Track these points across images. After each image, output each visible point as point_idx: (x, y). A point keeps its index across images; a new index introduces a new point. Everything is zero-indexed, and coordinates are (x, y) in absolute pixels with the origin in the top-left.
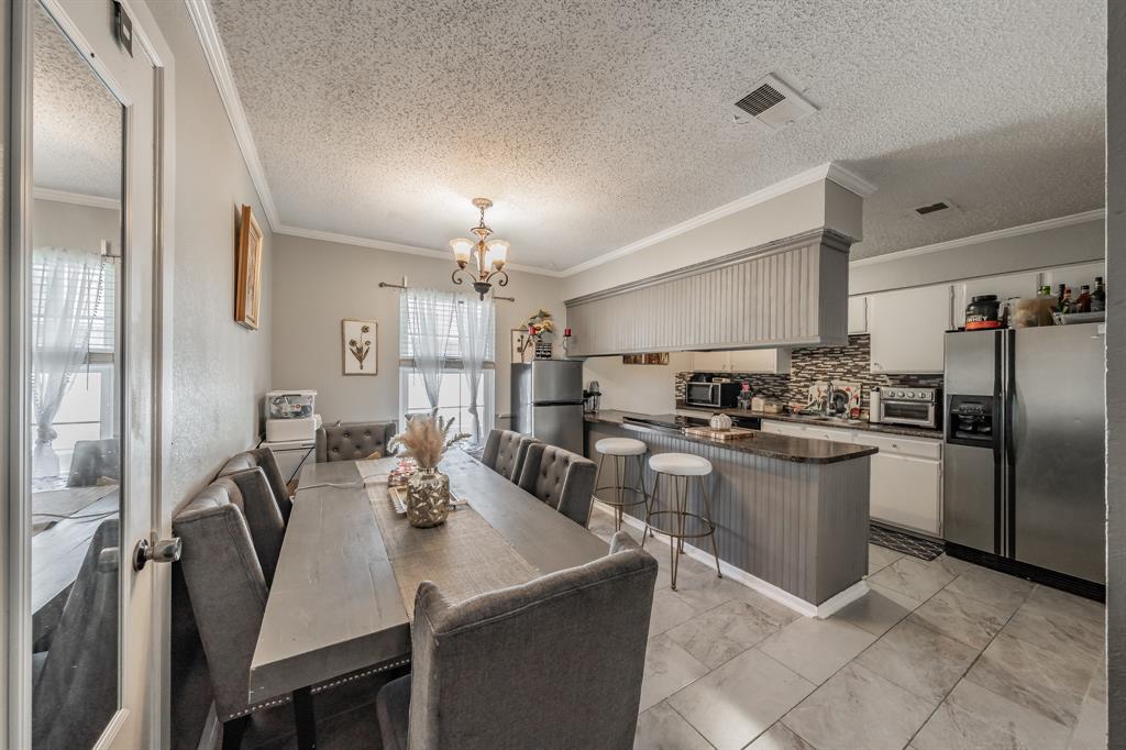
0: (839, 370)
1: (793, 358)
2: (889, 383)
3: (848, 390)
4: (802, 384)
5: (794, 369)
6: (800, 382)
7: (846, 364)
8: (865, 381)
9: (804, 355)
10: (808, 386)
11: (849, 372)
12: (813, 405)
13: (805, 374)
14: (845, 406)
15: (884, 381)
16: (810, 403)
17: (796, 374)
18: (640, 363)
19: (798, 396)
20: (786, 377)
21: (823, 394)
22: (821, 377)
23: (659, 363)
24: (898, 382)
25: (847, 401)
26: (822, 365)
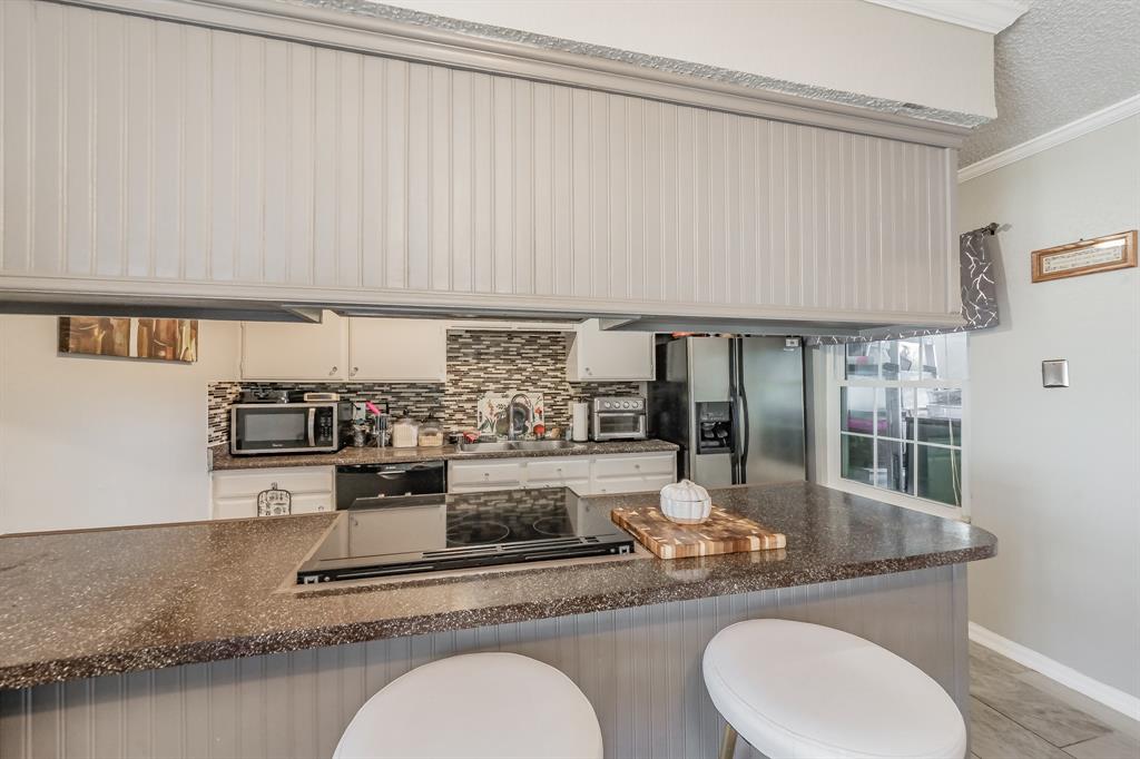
0: (516, 376)
1: (451, 358)
4: (464, 397)
5: (451, 376)
6: (461, 394)
7: (525, 370)
8: (546, 391)
9: (466, 355)
10: (476, 400)
11: (528, 379)
13: (468, 382)
14: (527, 424)
15: (567, 390)
16: (480, 425)
17: (455, 383)
18: (127, 357)
19: (459, 416)
20: (439, 388)
21: (496, 410)
22: (492, 386)
23: (175, 359)
24: (580, 390)
25: (528, 418)
26: (494, 371)
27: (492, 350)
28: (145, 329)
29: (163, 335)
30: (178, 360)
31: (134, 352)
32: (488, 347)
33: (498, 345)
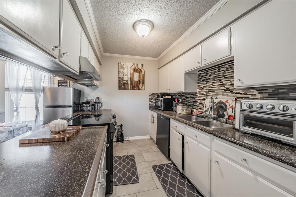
0: (222, 88)
1: (198, 83)
2: (259, 96)
3: (227, 101)
4: (202, 98)
5: (198, 90)
7: (226, 84)
8: (239, 95)
9: (203, 80)
10: (204, 99)
11: (228, 89)
12: (206, 111)
13: (204, 92)
14: (225, 113)
15: (255, 95)
16: (205, 110)
17: (200, 92)
18: (128, 90)
19: (201, 106)
20: (195, 94)
22: (211, 93)
23: (138, 89)
25: (226, 110)
26: (212, 86)
27: (212, 77)
28: (131, 85)
29: (135, 86)
30: (139, 90)
31: (129, 88)
32: (210, 76)
33: (214, 74)
